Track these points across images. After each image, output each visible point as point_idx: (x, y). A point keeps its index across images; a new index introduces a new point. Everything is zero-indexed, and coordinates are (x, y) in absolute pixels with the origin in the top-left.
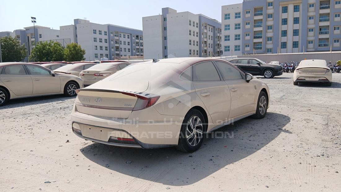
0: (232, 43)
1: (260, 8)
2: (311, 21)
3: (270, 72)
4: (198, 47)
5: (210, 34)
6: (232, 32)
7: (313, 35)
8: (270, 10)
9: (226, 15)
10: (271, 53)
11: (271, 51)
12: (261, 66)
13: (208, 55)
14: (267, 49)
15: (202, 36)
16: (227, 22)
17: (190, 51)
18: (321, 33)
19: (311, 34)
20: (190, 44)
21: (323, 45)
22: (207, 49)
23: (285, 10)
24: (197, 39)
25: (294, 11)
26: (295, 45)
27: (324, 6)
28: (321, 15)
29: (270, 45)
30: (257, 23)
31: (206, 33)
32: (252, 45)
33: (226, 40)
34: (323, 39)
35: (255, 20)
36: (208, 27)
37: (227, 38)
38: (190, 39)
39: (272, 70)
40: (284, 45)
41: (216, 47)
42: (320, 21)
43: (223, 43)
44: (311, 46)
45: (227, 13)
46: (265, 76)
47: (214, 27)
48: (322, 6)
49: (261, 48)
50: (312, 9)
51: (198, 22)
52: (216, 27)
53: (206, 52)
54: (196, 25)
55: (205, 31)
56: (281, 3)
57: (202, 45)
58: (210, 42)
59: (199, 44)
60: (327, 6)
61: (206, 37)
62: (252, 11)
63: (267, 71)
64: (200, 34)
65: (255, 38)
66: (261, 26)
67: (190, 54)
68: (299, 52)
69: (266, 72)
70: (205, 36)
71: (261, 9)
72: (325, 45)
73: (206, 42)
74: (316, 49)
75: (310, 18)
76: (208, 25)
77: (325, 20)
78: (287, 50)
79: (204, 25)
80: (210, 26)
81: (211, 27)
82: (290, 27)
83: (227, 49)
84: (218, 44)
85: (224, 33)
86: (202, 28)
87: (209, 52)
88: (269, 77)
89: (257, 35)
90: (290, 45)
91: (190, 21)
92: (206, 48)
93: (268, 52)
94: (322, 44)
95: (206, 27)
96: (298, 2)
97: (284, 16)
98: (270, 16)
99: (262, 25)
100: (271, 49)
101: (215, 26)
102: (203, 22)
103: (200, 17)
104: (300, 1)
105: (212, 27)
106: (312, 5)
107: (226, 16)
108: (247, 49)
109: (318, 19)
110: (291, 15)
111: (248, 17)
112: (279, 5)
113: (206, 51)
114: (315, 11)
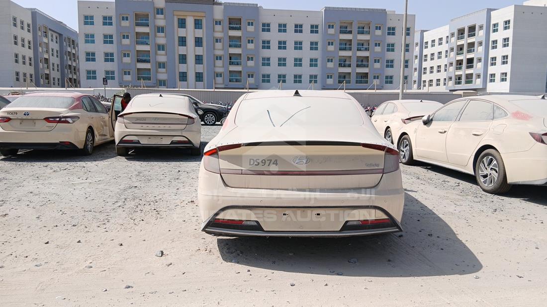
0: (100, 66)
1: (144, 15)
2: (219, 45)
3: (212, 116)
4: (33, 67)
5: (54, 45)
6: (100, 48)
7: (221, 65)
8: (161, 21)
9: (86, 17)
10: (165, 87)
11: (164, 85)
12: (200, 106)
13: (52, 84)
14: (159, 80)
15: (40, 49)
16: (89, 29)
17: (17, 74)
18: (231, 63)
19: (219, 63)
20: (17, 61)
21: (235, 80)
22: (50, 72)
23: (182, 23)
24: (29, 53)
25: (195, 28)
26: (199, 77)
27: (235, 26)
28: (231, 38)
29: (162, 75)
30: (142, 38)
31: (47, 45)
32: (134, 72)
33: (88, 60)
34: (234, 71)
35: (137, 33)
36: (50, 33)
37: (90, 57)
38: (17, 52)
39: (215, 113)
40: (183, 77)
41: (66, 70)
42: (230, 46)
43: (84, 66)
44: (219, 80)
45: (88, 13)
46: (206, 122)
47: (60, 35)
48: (231, 26)
49: (149, 79)
50: (218, 28)
51: (30, 22)
52: (64, 36)
53: (48, 79)
54: (26, 27)
55: (45, 40)
56: (175, 13)
57: (41, 65)
58: (55, 60)
59: (35, 61)
60: (238, 26)
61: (47, 52)
62: (132, 18)
63: (209, 115)
64: (35, 45)
65: (139, 61)
66: (147, 44)
67: (18, 79)
68: (204, 89)
69: (206, 116)
70: (45, 49)
71: (146, 17)
72: (237, 81)
73: (46, 60)
74: (227, 85)
75: (217, 41)
76: (50, 29)
77: (236, 46)
78: (188, 84)
79: (43, 30)
80: (53, 33)
81: (55, 35)
82: (191, 50)
83: (91, 75)
84: (70, 66)
85: (83, 48)
86: (39, 33)
87: (54, 79)
88: (211, 123)
89: (142, 57)
90: (191, 77)
91: (15, 19)
92: (47, 72)
93: (161, 85)
94: (233, 79)
95: (45, 32)
96: (199, 14)
97: (182, 32)
98: (161, 29)
99: (150, 43)
100: (164, 81)
101: (62, 33)
102: (39, 23)
103: (34, 14)
104: (203, 14)
105: (58, 35)
106: (218, 23)
107: (87, 20)
108: (127, 78)
109: (227, 43)
110: (190, 32)
111: (126, 27)
112: (174, 15)
113: (47, 77)
114: (223, 32)
